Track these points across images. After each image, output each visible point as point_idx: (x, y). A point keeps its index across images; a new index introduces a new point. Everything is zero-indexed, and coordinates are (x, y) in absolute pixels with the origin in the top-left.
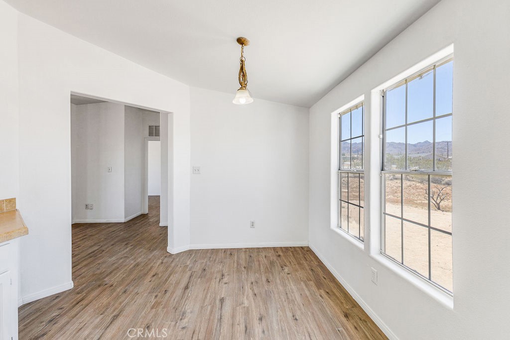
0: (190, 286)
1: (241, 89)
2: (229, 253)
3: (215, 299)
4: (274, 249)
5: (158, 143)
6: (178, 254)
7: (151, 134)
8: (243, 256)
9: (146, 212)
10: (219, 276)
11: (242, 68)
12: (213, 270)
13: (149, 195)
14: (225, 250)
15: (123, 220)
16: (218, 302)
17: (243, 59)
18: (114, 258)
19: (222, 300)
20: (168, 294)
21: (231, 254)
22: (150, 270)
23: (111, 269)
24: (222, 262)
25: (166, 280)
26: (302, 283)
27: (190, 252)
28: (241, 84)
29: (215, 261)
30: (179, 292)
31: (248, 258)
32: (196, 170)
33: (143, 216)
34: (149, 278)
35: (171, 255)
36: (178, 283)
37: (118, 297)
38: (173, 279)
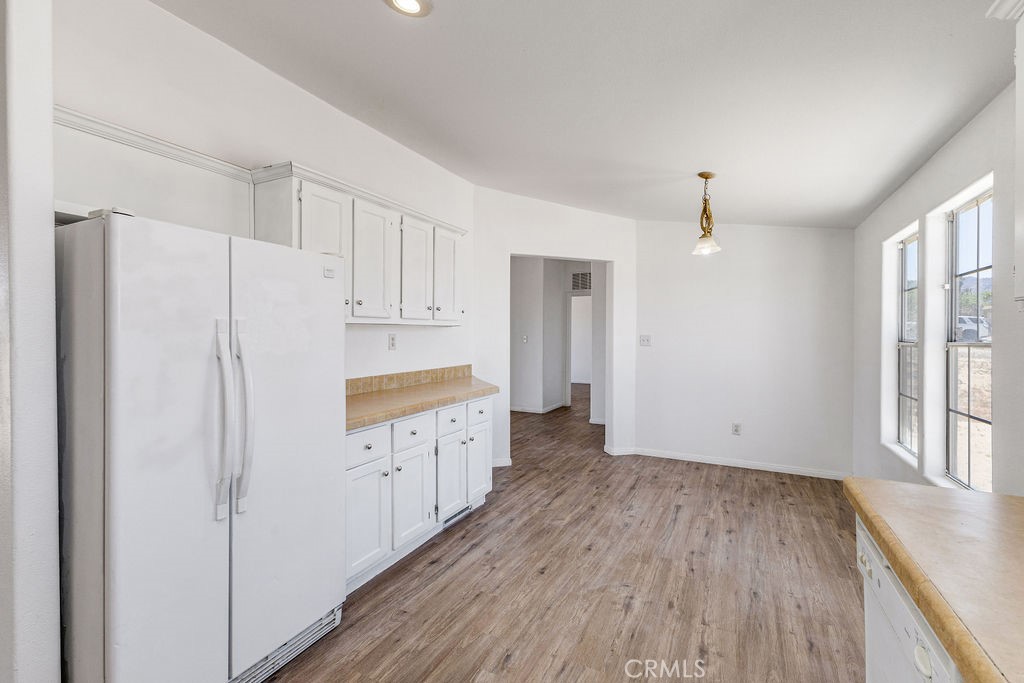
0: (637, 487)
1: (704, 236)
2: (694, 466)
3: (669, 504)
4: (777, 474)
5: (588, 299)
6: (619, 457)
7: (575, 286)
8: (717, 473)
9: (569, 403)
10: (676, 487)
11: (705, 210)
12: (668, 479)
13: (572, 381)
14: (689, 463)
15: (540, 410)
16: (672, 507)
17: (708, 197)
18: (542, 448)
19: (678, 507)
20: (610, 490)
21: (698, 468)
22: (586, 465)
23: (542, 457)
24: (682, 474)
25: (607, 478)
26: (812, 518)
27: (636, 457)
28: (703, 229)
29: (672, 471)
30: (623, 490)
31: (725, 476)
32: (644, 341)
33: (564, 409)
34: (585, 472)
35: (609, 456)
36: (621, 483)
37: (556, 480)
38: (616, 478)
